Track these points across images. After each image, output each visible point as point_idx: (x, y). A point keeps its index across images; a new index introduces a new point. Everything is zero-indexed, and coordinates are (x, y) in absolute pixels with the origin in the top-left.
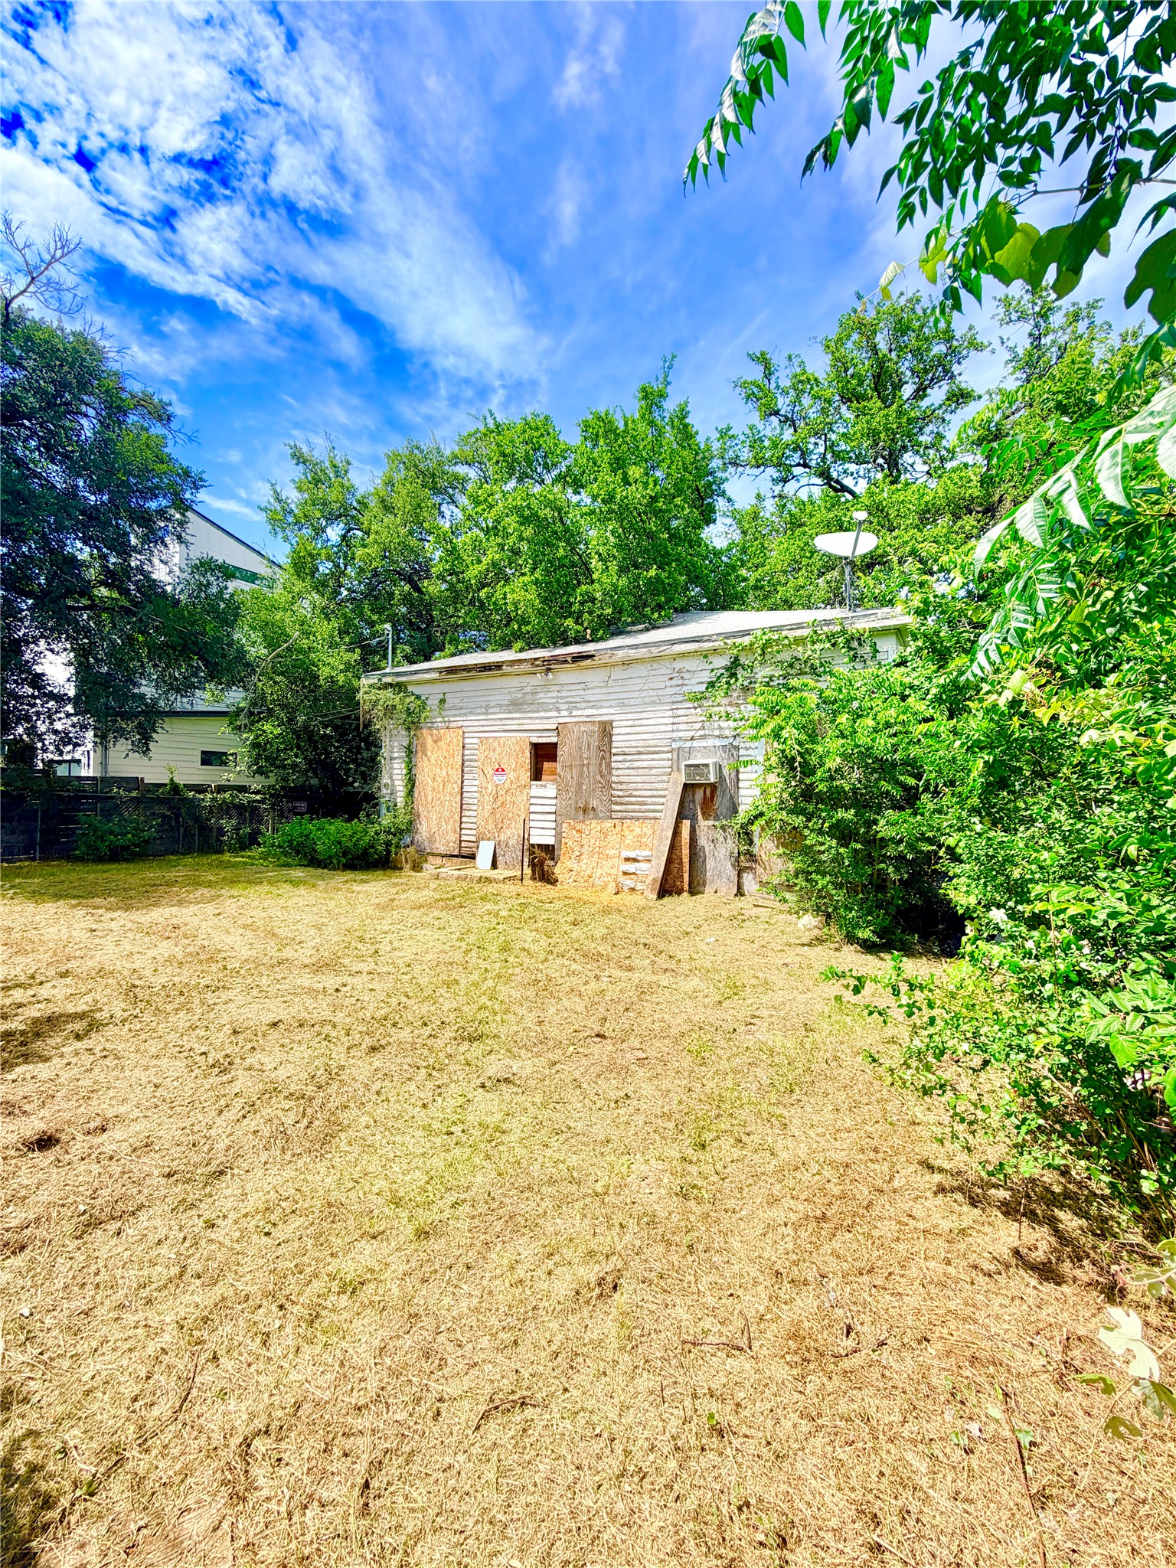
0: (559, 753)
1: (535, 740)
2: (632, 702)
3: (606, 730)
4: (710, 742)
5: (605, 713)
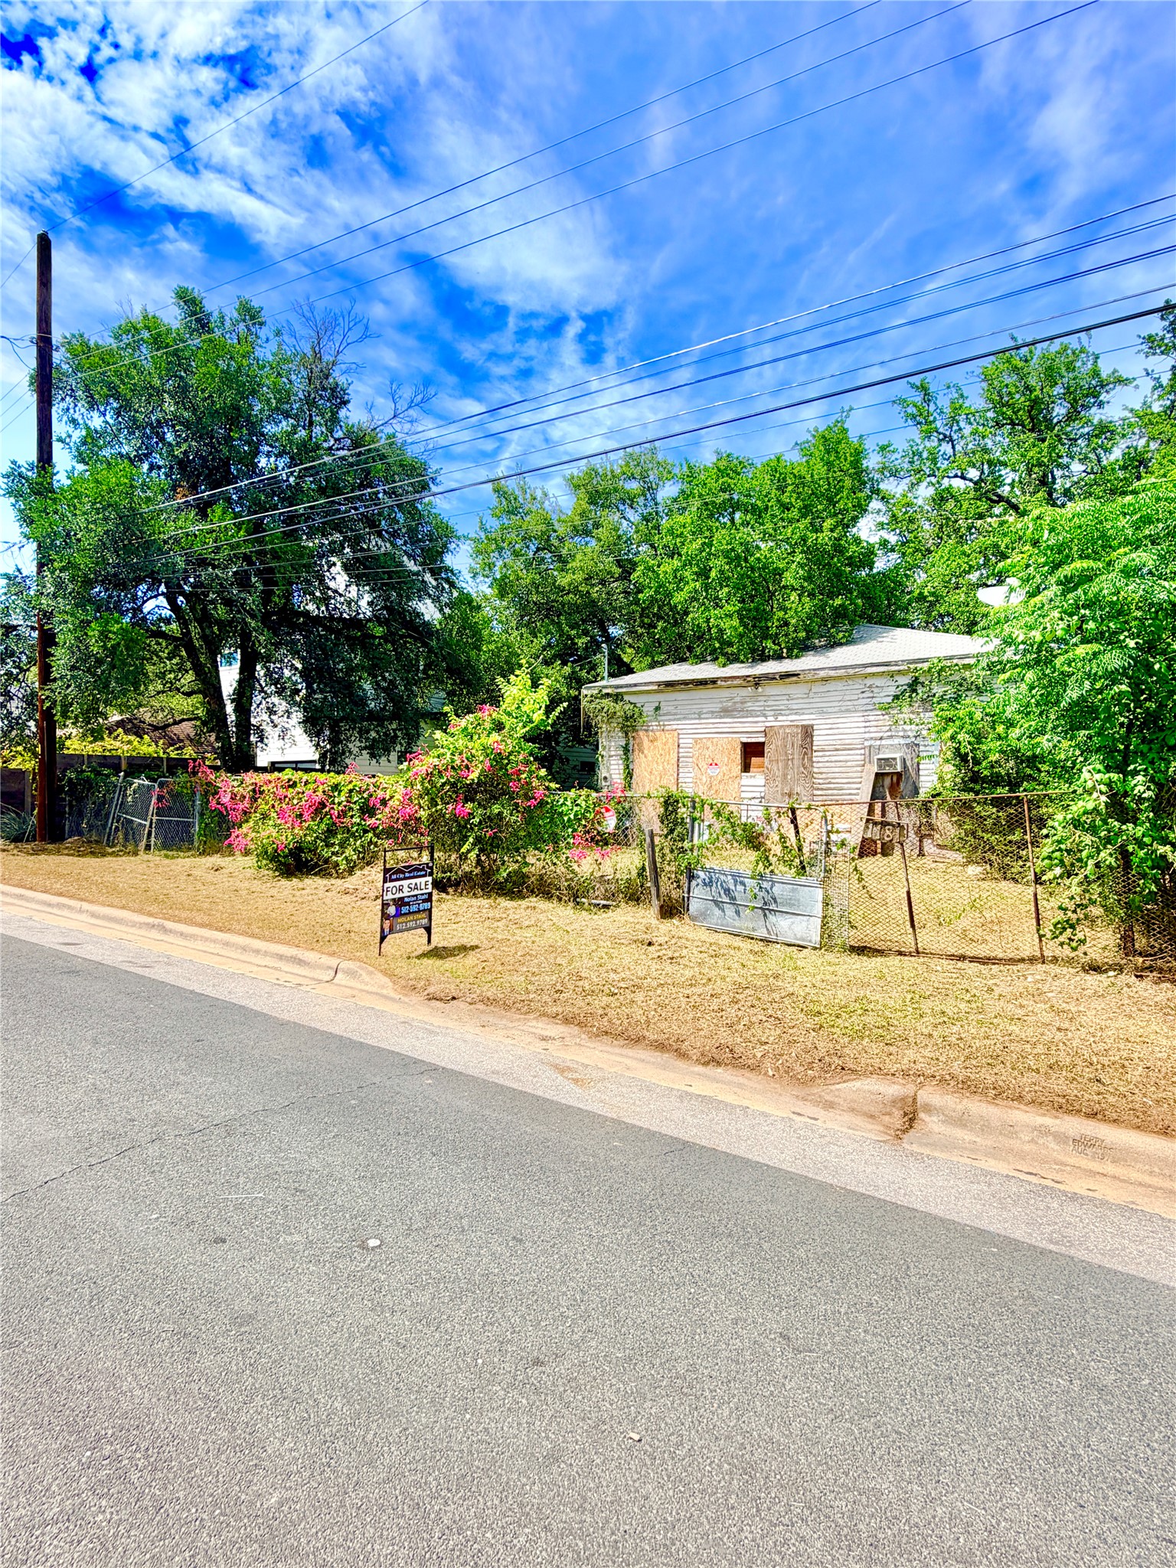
0: (766, 751)
1: (745, 740)
2: (830, 710)
3: (808, 732)
4: (896, 741)
5: (806, 719)
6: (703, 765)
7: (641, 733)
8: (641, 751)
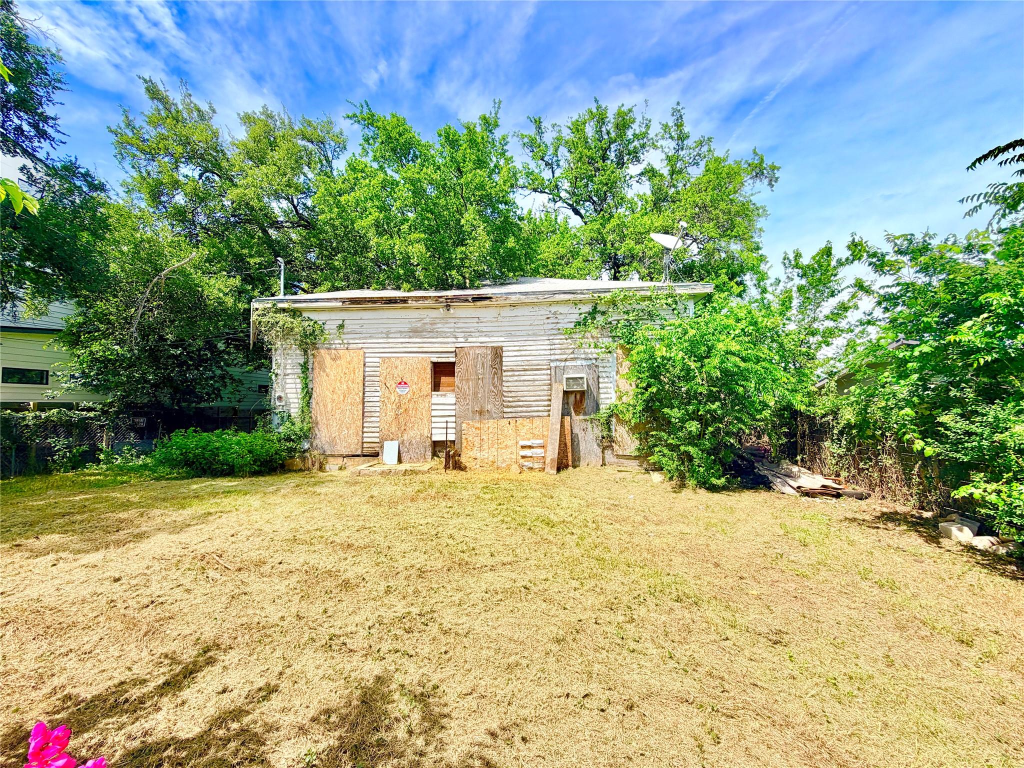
0: (456, 370)
1: (435, 360)
2: (518, 333)
3: (498, 353)
4: (579, 363)
5: (496, 340)
6: (392, 384)
7: (322, 351)
8: (323, 368)
